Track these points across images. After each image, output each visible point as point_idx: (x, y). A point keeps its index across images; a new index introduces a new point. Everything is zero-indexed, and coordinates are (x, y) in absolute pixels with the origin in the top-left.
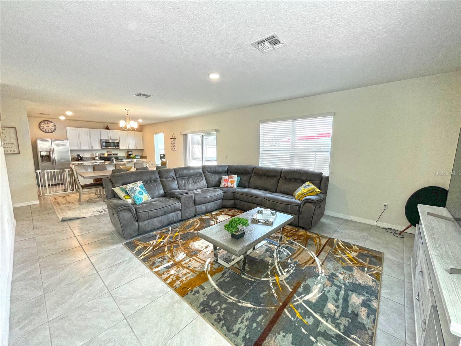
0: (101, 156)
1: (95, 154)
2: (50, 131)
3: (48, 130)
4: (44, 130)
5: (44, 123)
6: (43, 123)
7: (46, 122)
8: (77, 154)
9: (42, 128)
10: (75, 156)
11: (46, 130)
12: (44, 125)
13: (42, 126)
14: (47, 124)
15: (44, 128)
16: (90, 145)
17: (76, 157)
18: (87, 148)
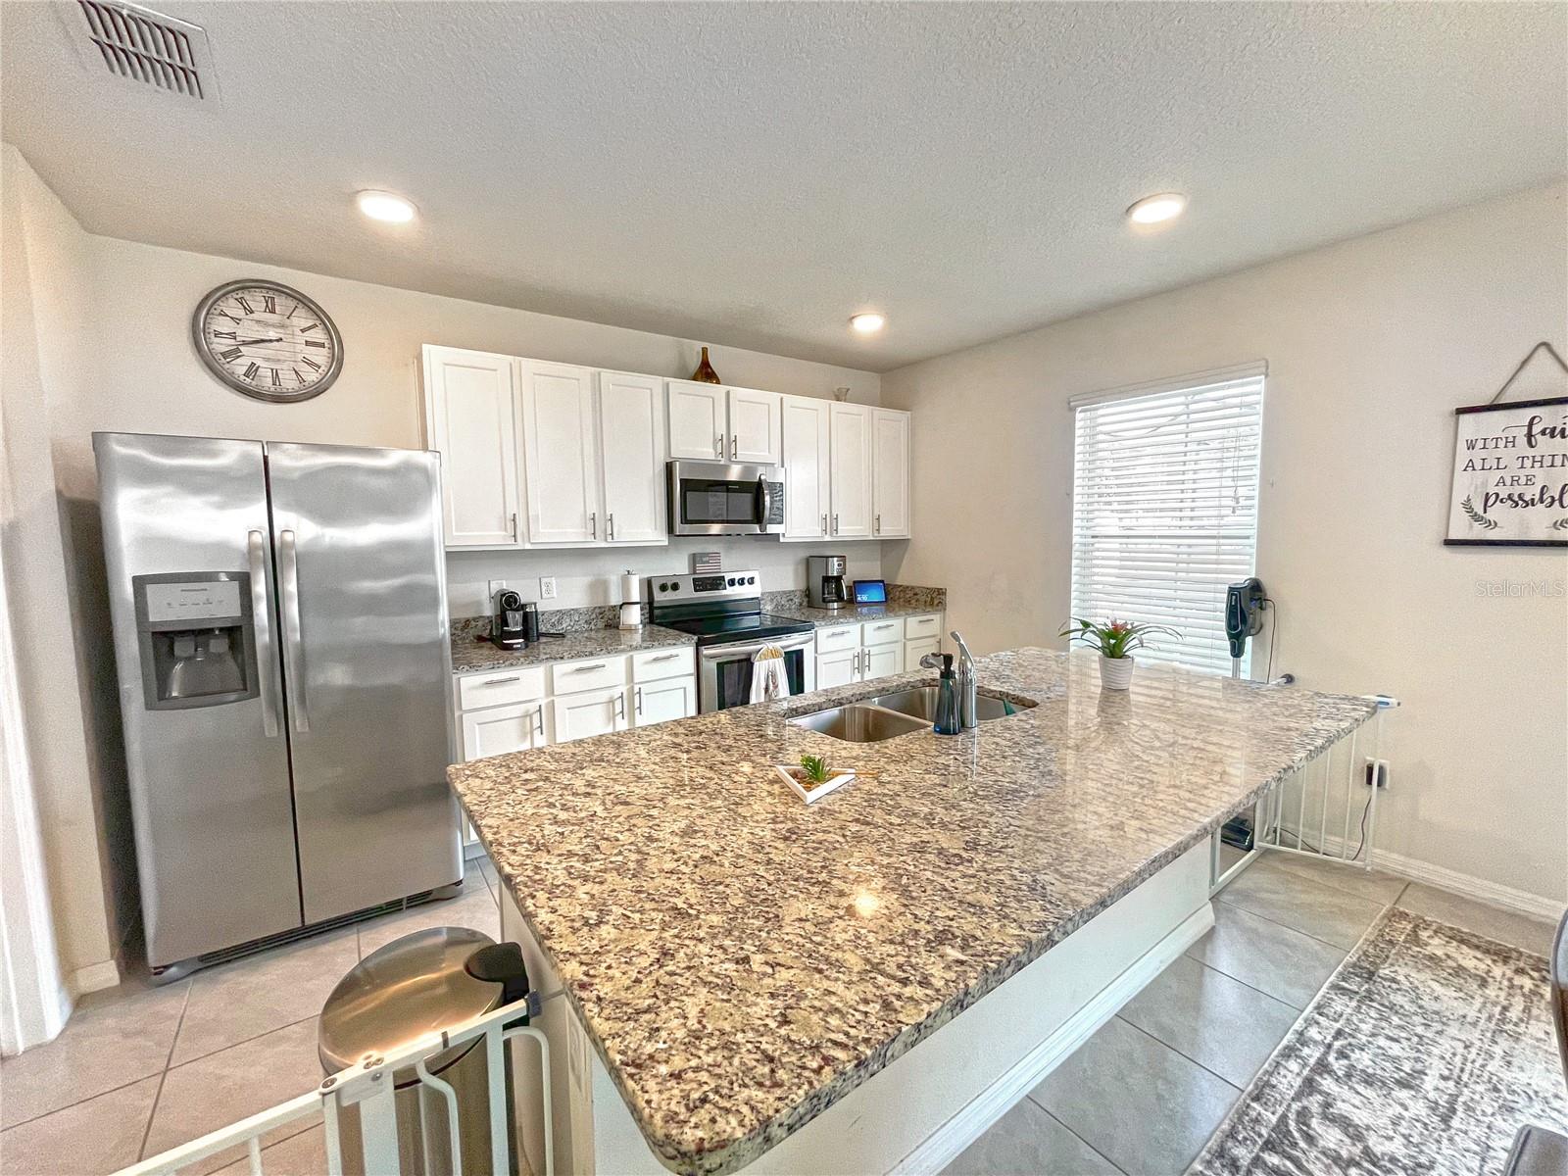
0: (660, 597)
1: (614, 580)
2: (289, 384)
3: (276, 376)
4: (239, 368)
5: (240, 301)
6: (231, 307)
7: (256, 300)
8: (495, 587)
9: (225, 355)
10: (479, 604)
11: (252, 370)
12: (237, 320)
13: (217, 334)
14: (268, 315)
15: (235, 353)
16: (593, 508)
17: (489, 610)
18: (571, 533)
